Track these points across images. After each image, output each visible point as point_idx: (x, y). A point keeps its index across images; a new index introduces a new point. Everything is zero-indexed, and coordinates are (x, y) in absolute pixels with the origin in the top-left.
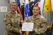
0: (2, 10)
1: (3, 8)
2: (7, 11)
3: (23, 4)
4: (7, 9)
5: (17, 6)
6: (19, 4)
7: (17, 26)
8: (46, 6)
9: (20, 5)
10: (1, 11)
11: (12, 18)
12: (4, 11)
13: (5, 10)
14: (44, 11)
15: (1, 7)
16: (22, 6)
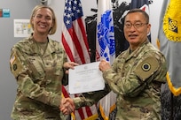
0: (18, 30)
1: (24, 25)
6: (78, 11)
7: (51, 83)
8: (170, 20)
9: (81, 14)
10: (16, 35)
11: (34, 57)
12: (26, 35)
14: (162, 37)
15: (15, 20)
16: (88, 18)
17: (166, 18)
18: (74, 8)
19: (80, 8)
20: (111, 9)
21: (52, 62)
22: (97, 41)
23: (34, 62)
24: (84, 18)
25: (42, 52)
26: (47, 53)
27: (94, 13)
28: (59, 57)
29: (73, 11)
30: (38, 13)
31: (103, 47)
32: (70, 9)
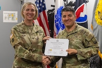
0: (6, 18)
1: (9, 15)
2: (16, 21)
3: (52, 6)
4: (16, 16)
5: (36, 11)
6: (43, 6)
7: (35, 50)
8: (99, 12)
9: (45, 8)
10: (4, 21)
11: (25, 34)
12: (10, 21)
13: (13, 18)
14: (94, 23)
15: (4, 12)
16: (49, 11)
17: (97, 11)
18: (41, 5)
19: (44, 5)
20: (63, 5)
21: (36, 37)
22: (55, 25)
23: (25, 37)
24: (46, 11)
25: (30, 31)
26: (33, 32)
27: (53, 8)
28: (40, 35)
29: (40, 6)
30: (26, 8)
31: (58, 29)
32: (38, 5)
